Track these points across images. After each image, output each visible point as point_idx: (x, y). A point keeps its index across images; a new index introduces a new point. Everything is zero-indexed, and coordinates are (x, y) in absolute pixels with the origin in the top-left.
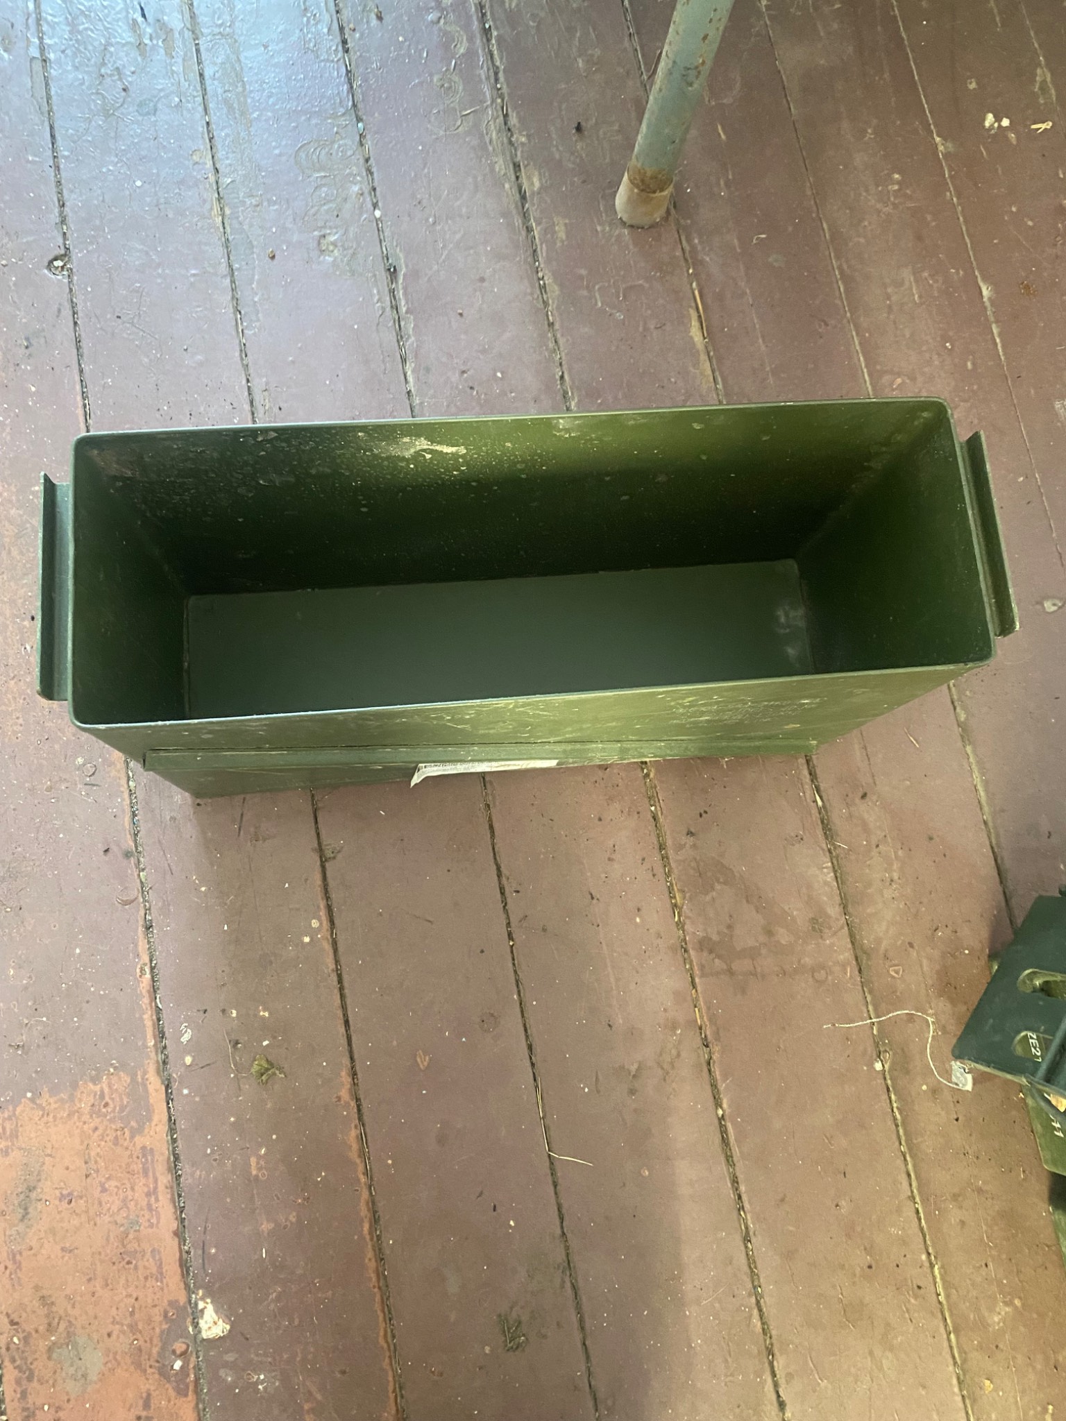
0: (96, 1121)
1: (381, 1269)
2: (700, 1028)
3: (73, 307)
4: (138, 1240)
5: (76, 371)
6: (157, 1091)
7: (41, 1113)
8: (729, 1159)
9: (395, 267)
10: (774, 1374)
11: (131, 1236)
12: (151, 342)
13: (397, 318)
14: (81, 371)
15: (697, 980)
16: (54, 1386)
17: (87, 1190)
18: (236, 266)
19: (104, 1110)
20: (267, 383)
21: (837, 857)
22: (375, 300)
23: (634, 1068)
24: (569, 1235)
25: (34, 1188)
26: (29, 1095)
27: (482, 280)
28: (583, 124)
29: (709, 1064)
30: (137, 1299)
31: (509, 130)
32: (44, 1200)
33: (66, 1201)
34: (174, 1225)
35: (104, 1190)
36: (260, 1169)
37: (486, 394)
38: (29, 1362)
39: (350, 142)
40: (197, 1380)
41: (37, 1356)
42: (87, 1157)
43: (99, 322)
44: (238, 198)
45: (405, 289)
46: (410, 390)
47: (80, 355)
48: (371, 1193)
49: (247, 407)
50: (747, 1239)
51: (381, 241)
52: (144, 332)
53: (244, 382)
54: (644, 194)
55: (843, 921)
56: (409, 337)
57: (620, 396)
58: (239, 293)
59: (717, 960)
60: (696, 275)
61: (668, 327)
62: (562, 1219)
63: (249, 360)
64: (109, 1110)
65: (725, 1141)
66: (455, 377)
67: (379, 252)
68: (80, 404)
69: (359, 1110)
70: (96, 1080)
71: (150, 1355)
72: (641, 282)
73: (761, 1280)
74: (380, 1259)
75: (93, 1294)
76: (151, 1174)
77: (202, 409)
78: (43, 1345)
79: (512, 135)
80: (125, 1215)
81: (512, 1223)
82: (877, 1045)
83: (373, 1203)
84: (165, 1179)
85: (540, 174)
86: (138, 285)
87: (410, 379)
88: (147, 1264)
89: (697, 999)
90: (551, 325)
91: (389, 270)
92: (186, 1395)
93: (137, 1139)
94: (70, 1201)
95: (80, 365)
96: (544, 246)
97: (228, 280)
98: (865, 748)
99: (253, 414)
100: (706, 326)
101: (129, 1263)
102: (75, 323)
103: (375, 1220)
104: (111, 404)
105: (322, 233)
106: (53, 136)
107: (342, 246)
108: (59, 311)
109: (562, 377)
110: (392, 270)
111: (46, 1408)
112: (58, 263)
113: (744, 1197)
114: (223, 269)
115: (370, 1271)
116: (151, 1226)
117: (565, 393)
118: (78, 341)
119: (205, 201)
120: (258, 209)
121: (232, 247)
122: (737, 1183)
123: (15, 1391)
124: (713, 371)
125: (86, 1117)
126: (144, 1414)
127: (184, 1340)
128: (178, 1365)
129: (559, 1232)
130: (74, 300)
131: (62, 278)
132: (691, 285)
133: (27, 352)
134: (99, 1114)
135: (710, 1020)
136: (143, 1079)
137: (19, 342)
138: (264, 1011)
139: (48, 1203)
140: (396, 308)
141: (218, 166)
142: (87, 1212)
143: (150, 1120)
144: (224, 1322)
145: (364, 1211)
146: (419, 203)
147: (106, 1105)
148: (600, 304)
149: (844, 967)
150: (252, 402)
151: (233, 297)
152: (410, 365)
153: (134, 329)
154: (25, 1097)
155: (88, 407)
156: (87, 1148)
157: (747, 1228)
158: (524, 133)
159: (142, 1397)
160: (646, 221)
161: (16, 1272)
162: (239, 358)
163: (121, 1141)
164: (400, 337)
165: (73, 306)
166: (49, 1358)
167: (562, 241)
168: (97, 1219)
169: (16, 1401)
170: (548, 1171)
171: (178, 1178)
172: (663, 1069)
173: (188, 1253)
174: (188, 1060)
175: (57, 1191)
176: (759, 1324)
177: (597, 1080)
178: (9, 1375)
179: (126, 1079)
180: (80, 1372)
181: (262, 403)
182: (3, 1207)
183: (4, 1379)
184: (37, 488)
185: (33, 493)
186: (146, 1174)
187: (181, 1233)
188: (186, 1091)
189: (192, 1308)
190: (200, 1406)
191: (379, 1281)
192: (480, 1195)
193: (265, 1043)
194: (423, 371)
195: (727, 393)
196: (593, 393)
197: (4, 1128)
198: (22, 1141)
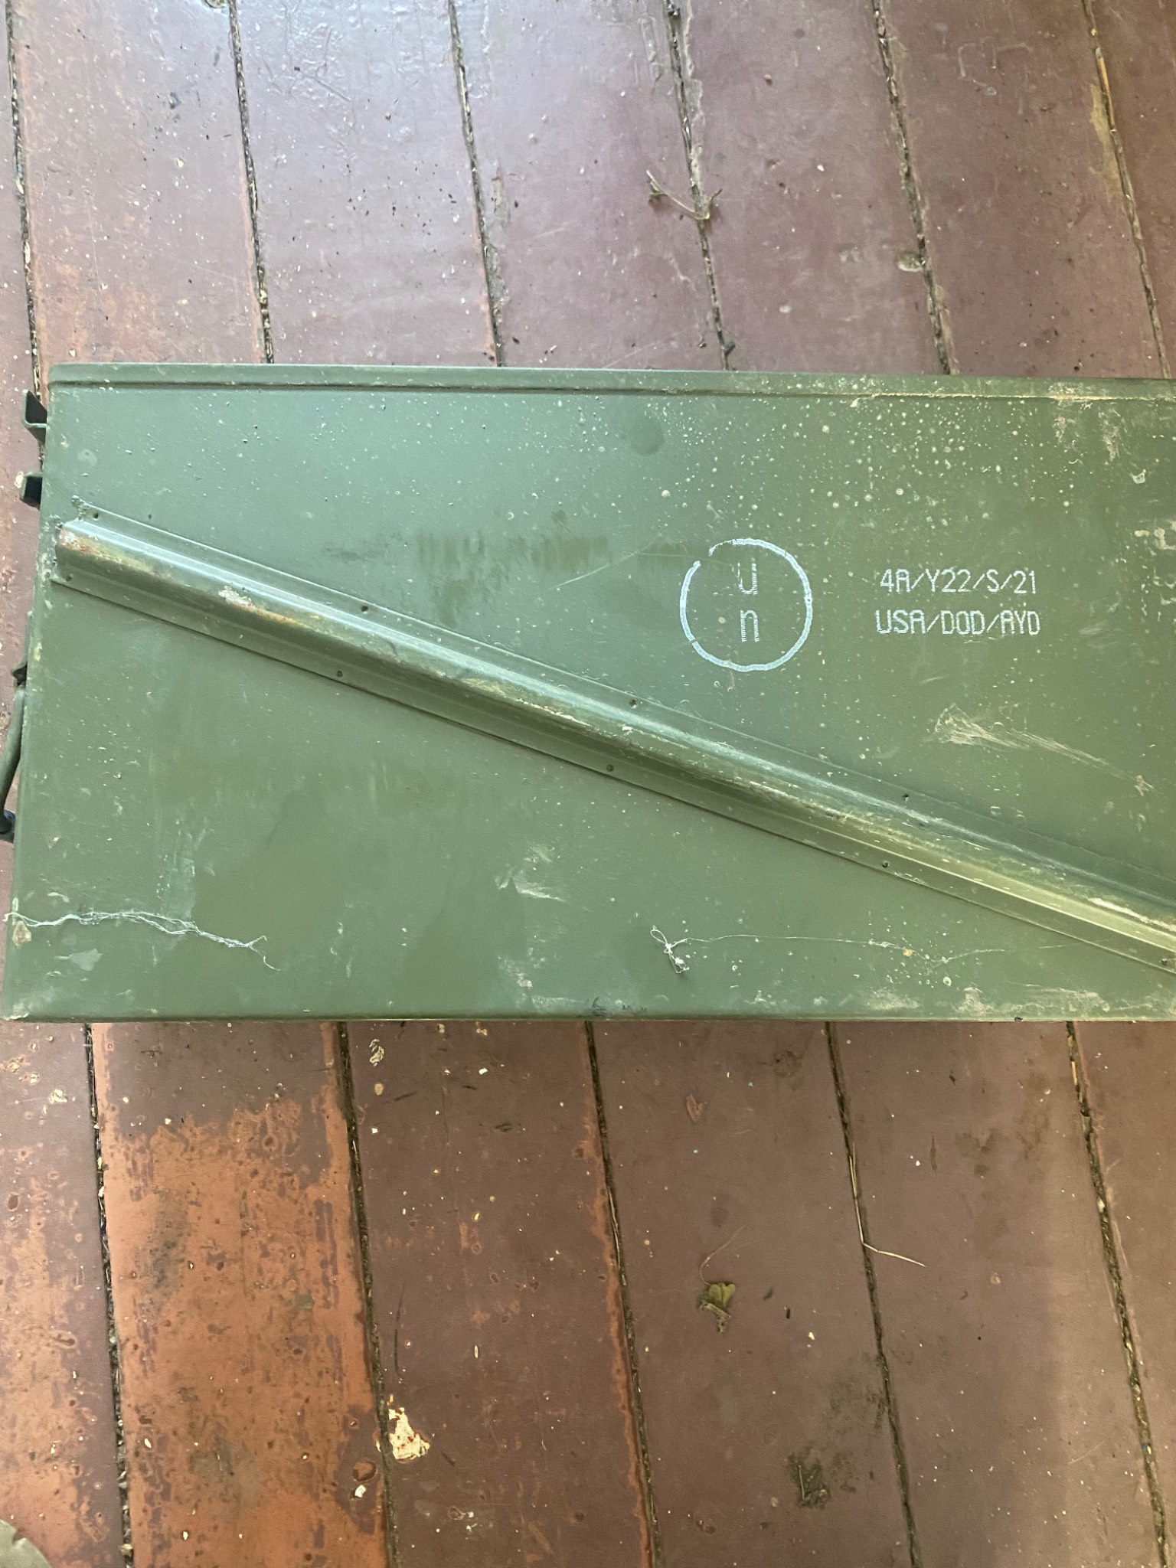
0: (256, 1163)
1: (632, 1385)
2: (1078, 1089)
3: (236, 53)
4: (310, 1322)
5: (239, 143)
6: (337, 1127)
7: (183, 1146)
8: (1113, 1269)
9: (679, 10)
11: (301, 1316)
12: (341, 105)
13: (679, 84)
14: (246, 143)
16: (196, 1507)
17: (242, 1250)
19: (266, 1148)
20: (499, 169)
22: (650, 58)
23: (984, 1138)
24: (889, 1357)
25: (174, 1245)
26: (168, 1121)
27: (800, 33)
29: (1088, 1138)
30: (307, 1401)
32: (186, 1263)
33: (215, 1265)
34: (357, 1306)
35: (265, 1254)
36: (471, 1240)
37: (801, 194)
38: (164, 1473)
40: (385, 1515)
41: (176, 1465)
42: (243, 1209)
43: (272, 77)
45: (691, 42)
46: (695, 186)
47: (244, 121)
48: (621, 1282)
49: (471, 200)
50: (1134, 1380)
52: (332, 91)
53: (468, 165)
56: (696, 112)
57: (989, 204)
58: (462, 41)
60: (1101, 37)
61: (1060, 110)
62: (879, 1336)
63: (477, 135)
64: (274, 1148)
65: (1109, 1248)
66: (759, 169)
68: (245, 188)
69: (607, 1170)
70: (255, 1108)
71: (323, 1475)
72: (1023, 44)
73: (1153, 1436)
74: (633, 1371)
75: (250, 1390)
76: (328, 1239)
77: (409, 201)
78: (182, 1452)
80: (293, 1289)
81: (811, 1335)
83: (624, 1295)
84: (345, 1245)
86: (325, 25)
87: (696, 170)
88: (322, 1356)
89: (1075, 1049)
90: (895, 100)
91: (671, 14)
92: (371, 1532)
93: (310, 1190)
94: (220, 1266)
95: (244, 134)
97: (448, 22)
99: (479, 211)
100: (1115, 111)
101: (297, 1352)
102: (239, 75)
103: (626, 1318)
104: (287, 189)
109: (908, 175)
110: (675, 13)
111: (185, 1535)
113: (1133, 1324)
114: (441, 6)
115: (619, 1386)
116: (327, 1305)
117: (913, 197)
118: (242, 102)
122: (1124, 1303)
123: (145, 1511)
124: (1122, 174)
125: (242, 1156)
126: (314, 1552)
127: (368, 1459)
128: (360, 1491)
129: (875, 1352)
130: (237, 42)
131: (221, 11)
132: (1094, 51)
133: (174, 112)
134: (259, 1153)
135: (1092, 1077)
136: (318, 1109)
137: (163, 98)
138: (482, 1028)
139: (191, 1266)
140: (678, 70)
142: (243, 1281)
143: (328, 1165)
144: (422, 1439)
145: (611, 1306)
147: (269, 1142)
148: (963, 74)
150: (477, 194)
151: (454, 47)
152: (696, 149)
153: (318, 87)
154: (163, 1123)
155: (254, 192)
156: (244, 1195)
157: (1134, 1364)
159: (312, 1530)
161: (148, 1354)
162: (461, 132)
163: (288, 1191)
164: (684, 110)
165: (236, 51)
166: (191, 1469)
168: (256, 1292)
169: (145, 1526)
170: (863, 1269)
171: (363, 1245)
172: (1024, 1141)
173: (375, 1345)
174: (379, 1088)
175: (203, 1250)
176: (1148, 1494)
177: (933, 1151)
178: (138, 1488)
179: (295, 1109)
180: (231, 1491)
181: (492, 195)
182: (131, 1267)
183: (131, 1494)
184: (185, 302)
185: (179, 308)
186: (320, 1236)
187: (366, 1318)
188: (375, 1131)
189: (379, 1416)
190: (390, 1547)
191: (629, 1400)
192: (769, 1295)
193: (482, 1071)
194: (714, 159)
195: (1141, 206)
196: (951, 197)
197: (134, 1163)
198: (159, 1181)
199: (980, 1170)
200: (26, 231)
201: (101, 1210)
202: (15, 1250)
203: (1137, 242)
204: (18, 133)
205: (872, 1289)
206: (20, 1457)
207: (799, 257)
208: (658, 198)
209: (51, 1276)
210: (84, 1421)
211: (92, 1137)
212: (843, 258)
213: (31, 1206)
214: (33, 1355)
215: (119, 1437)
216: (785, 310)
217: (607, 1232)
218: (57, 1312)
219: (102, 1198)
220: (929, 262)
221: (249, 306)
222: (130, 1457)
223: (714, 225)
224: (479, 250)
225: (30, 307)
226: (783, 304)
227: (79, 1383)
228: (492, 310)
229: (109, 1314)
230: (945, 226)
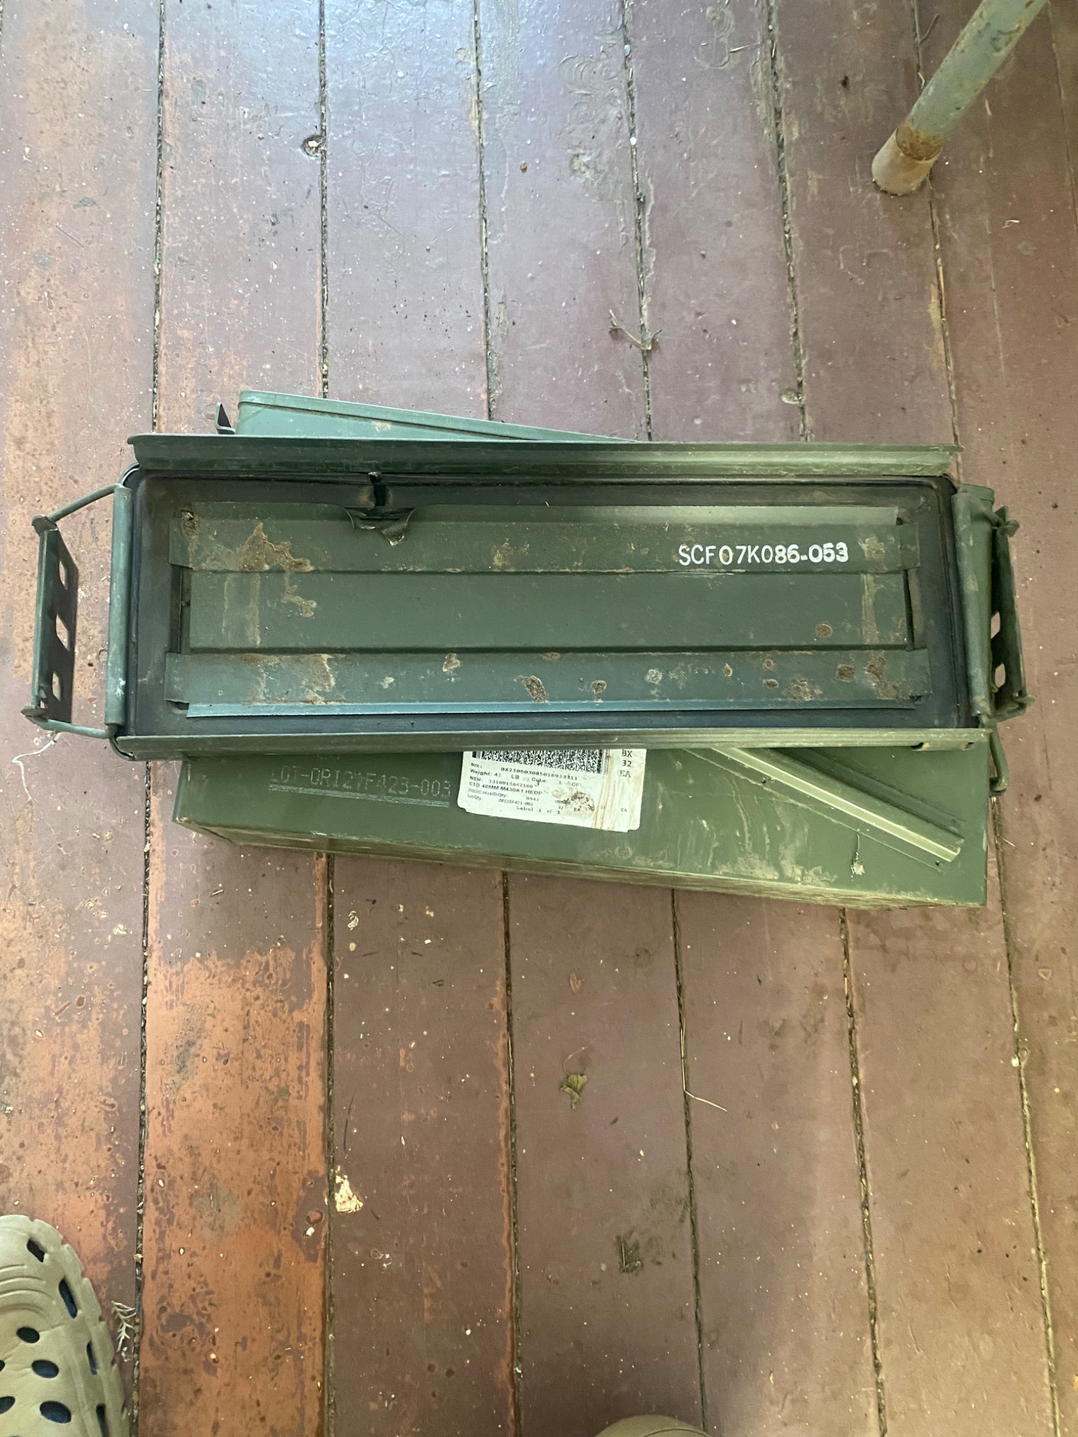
0: (259, 991)
1: (511, 1176)
2: (847, 998)
4: (286, 1108)
5: (319, 256)
6: (319, 971)
7: (207, 974)
8: (859, 1129)
9: (644, 197)
10: (874, 1338)
11: (280, 1103)
12: (395, 237)
13: (639, 250)
14: (324, 256)
15: (850, 951)
16: (191, 1232)
17: (242, 1053)
18: (487, 173)
19: (267, 981)
20: (504, 297)
21: (1003, 853)
22: (620, 229)
23: (777, 1025)
24: (695, 1173)
25: (194, 1044)
26: (198, 955)
27: (729, 224)
28: (851, 79)
29: (850, 1033)
30: (278, 1164)
31: (775, 73)
32: (201, 1057)
33: (222, 1061)
34: (322, 1100)
35: (259, 1056)
36: (407, 1062)
37: (718, 339)
38: (170, 1206)
39: (617, 62)
40: (326, 1251)
41: (180, 1201)
42: (246, 1023)
43: (347, 209)
44: (497, 103)
45: (651, 221)
46: (643, 325)
47: (324, 240)
48: (511, 1102)
49: (482, 316)
50: (865, 1206)
51: (633, 168)
52: (390, 226)
53: (482, 291)
54: (909, 160)
55: (1000, 916)
56: (649, 271)
57: (851, 362)
58: (487, 201)
59: (872, 936)
60: (942, 253)
61: (907, 301)
62: (690, 1158)
63: (490, 270)
64: (273, 982)
65: (857, 1109)
66: (689, 318)
67: (630, 181)
68: (319, 290)
69: (509, 1021)
70: (262, 952)
71: (285, 1217)
72: (885, 250)
73: (874, 1246)
74: (513, 1166)
75: (239, 1152)
76: (304, 1049)
77: (437, 312)
78: (185, 1191)
79: (777, 80)
80: (276, 1084)
81: (642, 1153)
82: (1017, 1041)
83: (512, 1111)
84: (317, 1056)
85: (800, 125)
86: (389, 177)
87: (645, 313)
88: (291, 1133)
89: (848, 969)
90: (792, 280)
91: (639, 199)
92: (315, 1261)
93: (296, 1014)
94: (226, 1062)
95: (323, 250)
96: (795, 199)
97: (477, 186)
98: (1045, 751)
99: (487, 325)
100: (946, 306)
101: (275, 1128)
102: (323, 207)
103: (513, 1127)
104: (349, 293)
105: (576, 152)
106: (322, 14)
107: (595, 168)
108: (309, 192)
109: (796, 334)
110: (642, 199)
112: (313, 144)
113: (868, 1166)
114: (474, 174)
115: (502, 1176)
116: (300, 1097)
117: (797, 350)
118: (324, 226)
119: (464, 102)
120: (516, 117)
121: (485, 152)
122: (863, 1151)
123: (154, 1231)
124: (946, 351)
125: (249, 985)
126: (273, 1272)
127: (318, 1209)
128: (310, 1231)
129: (685, 1168)
130: (324, 183)
131: (315, 159)
132: (936, 260)
133: (274, 228)
134: (262, 984)
135: (858, 990)
136: (307, 957)
137: (267, 217)
138: (430, 910)
139: (205, 1060)
140: (640, 240)
141: (480, 68)
142: (241, 1074)
143: (310, 997)
144: (358, 1199)
145: (502, 1118)
146: (676, 136)
147: (270, 977)
148: (842, 266)
149: (995, 960)
150: (487, 313)
151: (481, 204)
152: (647, 298)
153: (380, 221)
154: (194, 956)
155: (326, 293)
156: (248, 1013)
157: (866, 1195)
158: (790, 79)
159: (273, 1256)
160: (900, 188)
161: (168, 1119)
162: (479, 267)
163: (280, 1013)
164: (641, 268)
165: (323, 189)
166: (191, 1204)
167: (813, 196)
168: (250, 1083)
169: (154, 1241)
170: (683, 1110)
171: (330, 1057)
172: (805, 1030)
173: (331, 1129)
174: (352, 946)
175: (215, 1051)
176: (866, 1287)
177: (741, 1031)
178: (151, 1214)
179: (291, 955)
180: (218, 1223)
181: (497, 315)
182: (162, 1056)
183: (144, 1218)
184: (268, 366)
185: (264, 370)
186: (300, 1048)
187: (328, 1108)
188: (346, 976)
189: (329, 1181)
190: (327, 1273)
191: (508, 1185)
192: (615, 1121)
193: (428, 941)
194: (659, 306)
195: (958, 377)
196: (825, 355)
197: (171, 983)
198: (187, 997)
199: (773, 1047)
200: (158, 302)
201: (143, 1013)
202: (78, 1036)
203: (952, 402)
204: (159, 230)
205: (688, 1124)
206: (67, 1185)
207: (712, 384)
208: (616, 330)
209: (103, 1059)
210: (117, 1164)
211: (142, 961)
212: (744, 389)
213: (92, 1005)
214: (85, 1112)
215: (140, 1177)
216: (698, 422)
217: (504, 1065)
218: (105, 1083)
219: (145, 1006)
220: (804, 398)
221: (314, 374)
222: (147, 1192)
223: (654, 355)
224: (484, 355)
225: (156, 357)
226: (697, 417)
227: (115, 1136)
228: (489, 398)
229: (142, 1089)
230: (818, 374)
